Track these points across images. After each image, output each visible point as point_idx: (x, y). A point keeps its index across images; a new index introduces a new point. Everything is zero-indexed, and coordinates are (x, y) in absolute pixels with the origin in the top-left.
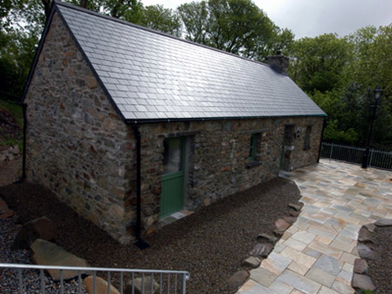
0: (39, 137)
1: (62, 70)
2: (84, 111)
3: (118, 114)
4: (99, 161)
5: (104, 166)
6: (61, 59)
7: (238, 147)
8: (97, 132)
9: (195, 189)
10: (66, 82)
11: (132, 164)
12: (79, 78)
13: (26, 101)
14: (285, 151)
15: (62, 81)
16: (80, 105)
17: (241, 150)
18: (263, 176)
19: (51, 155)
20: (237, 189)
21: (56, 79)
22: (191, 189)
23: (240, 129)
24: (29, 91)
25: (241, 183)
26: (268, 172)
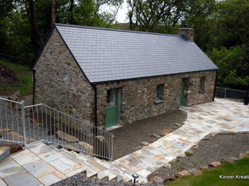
0: (42, 88)
1: (58, 56)
2: (70, 77)
3: (87, 80)
4: (77, 100)
5: (80, 103)
6: (58, 51)
7: (148, 93)
8: (77, 87)
9: (123, 114)
10: (60, 62)
11: (93, 101)
12: (67, 61)
13: (35, 68)
14: (185, 93)
15: (58, 62)
16: (68, 74)
17: (150, 94)
18: (167, 109)
19: (50, 97)
20: (149, 116)
21: (55, 60)
22: (121, 114)
23: (149, 82)
24: (37, 64)
25: (151, 112)
26: (171, 107)
